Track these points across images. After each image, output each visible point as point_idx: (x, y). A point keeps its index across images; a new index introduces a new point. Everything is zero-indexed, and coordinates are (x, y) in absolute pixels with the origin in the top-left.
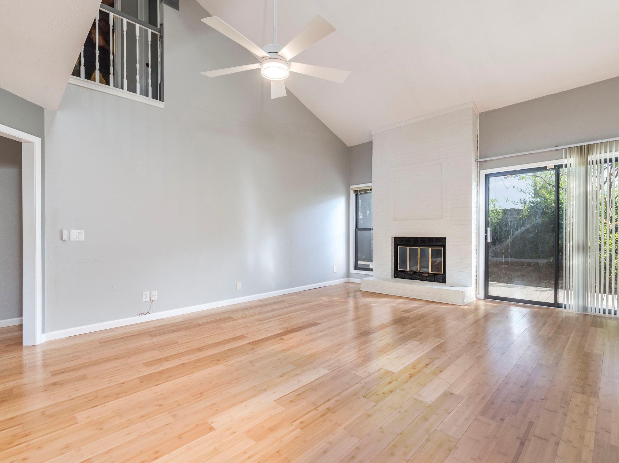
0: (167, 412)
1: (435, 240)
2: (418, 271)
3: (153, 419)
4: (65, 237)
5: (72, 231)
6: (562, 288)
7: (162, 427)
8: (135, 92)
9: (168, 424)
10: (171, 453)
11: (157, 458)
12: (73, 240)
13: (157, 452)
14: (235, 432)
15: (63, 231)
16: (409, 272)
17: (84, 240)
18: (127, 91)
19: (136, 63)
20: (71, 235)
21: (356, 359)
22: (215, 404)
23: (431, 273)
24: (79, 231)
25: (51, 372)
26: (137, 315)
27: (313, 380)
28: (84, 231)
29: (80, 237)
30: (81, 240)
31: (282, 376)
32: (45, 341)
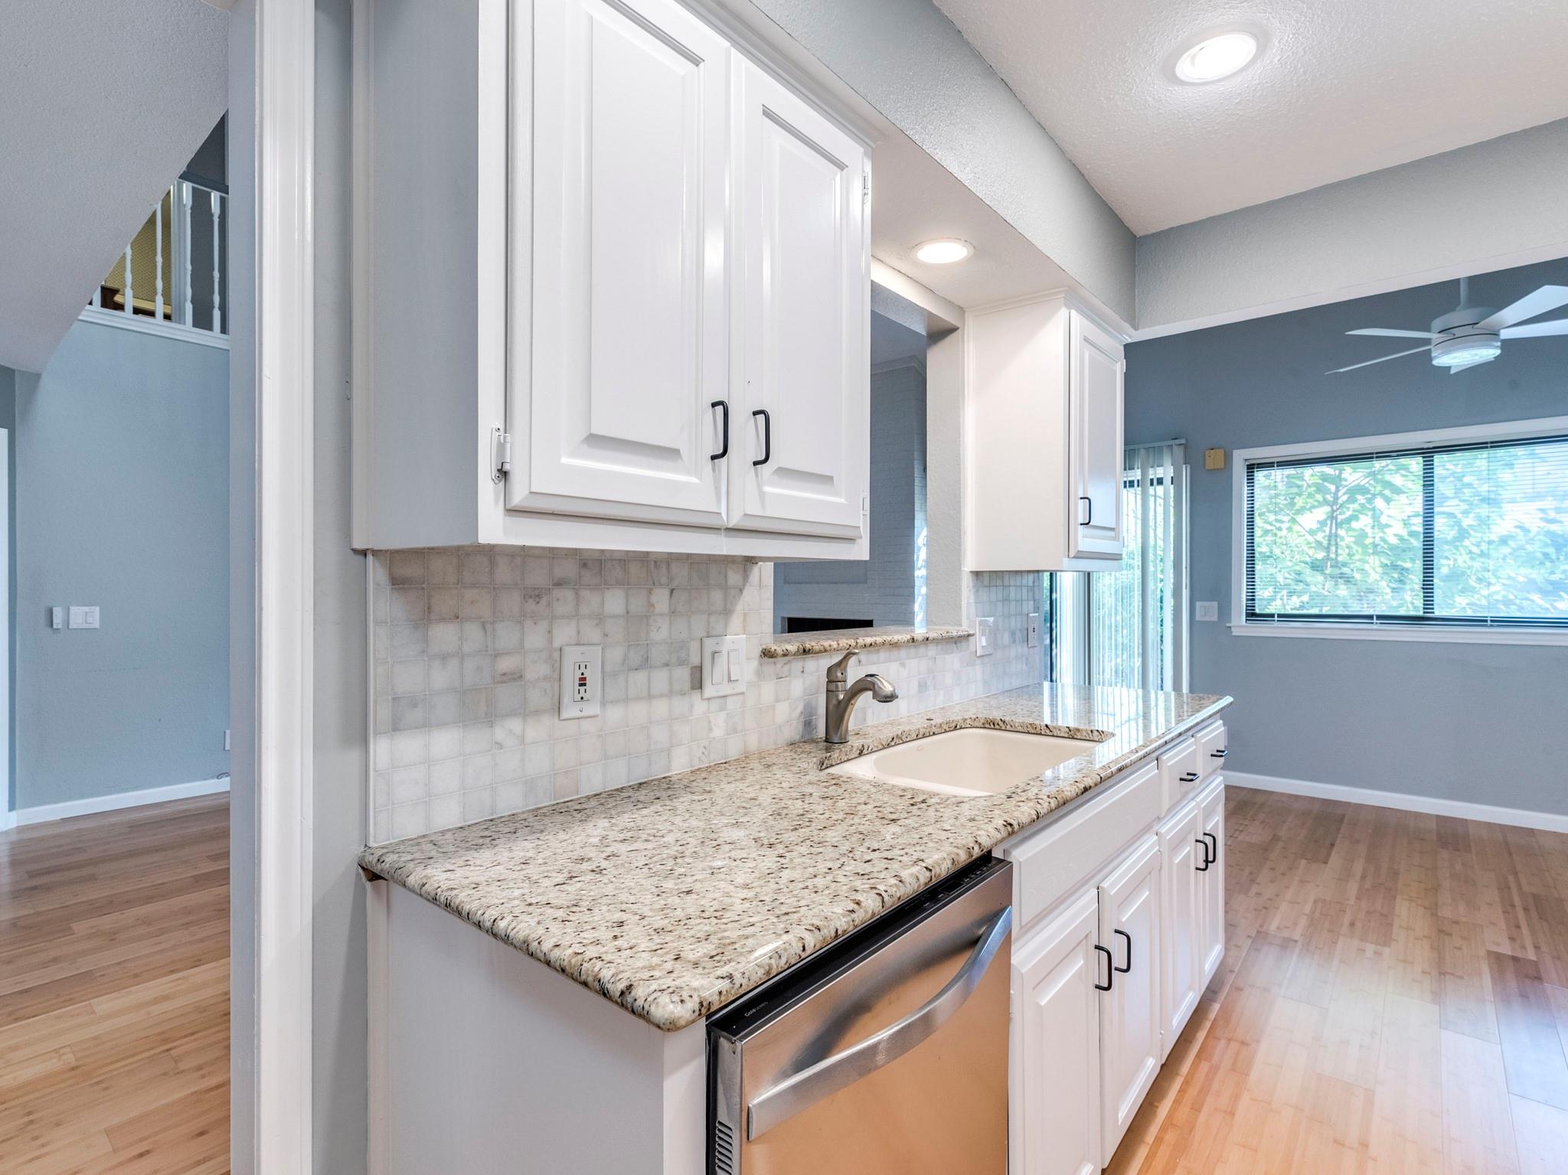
4: (58, 621)
5: (74, 609)
8: (210, 328)
12: (75, 626)
15: (54, 611)
17: (98, 627)
18: (194, 326)
19: (213, 270)
20: (72, 616)
24: (87, 609)
25: (27, 872)
26: (212, 778)
28: (98, 608)
29: (90, 620)
30: (92, 626)
32: (15, 826)
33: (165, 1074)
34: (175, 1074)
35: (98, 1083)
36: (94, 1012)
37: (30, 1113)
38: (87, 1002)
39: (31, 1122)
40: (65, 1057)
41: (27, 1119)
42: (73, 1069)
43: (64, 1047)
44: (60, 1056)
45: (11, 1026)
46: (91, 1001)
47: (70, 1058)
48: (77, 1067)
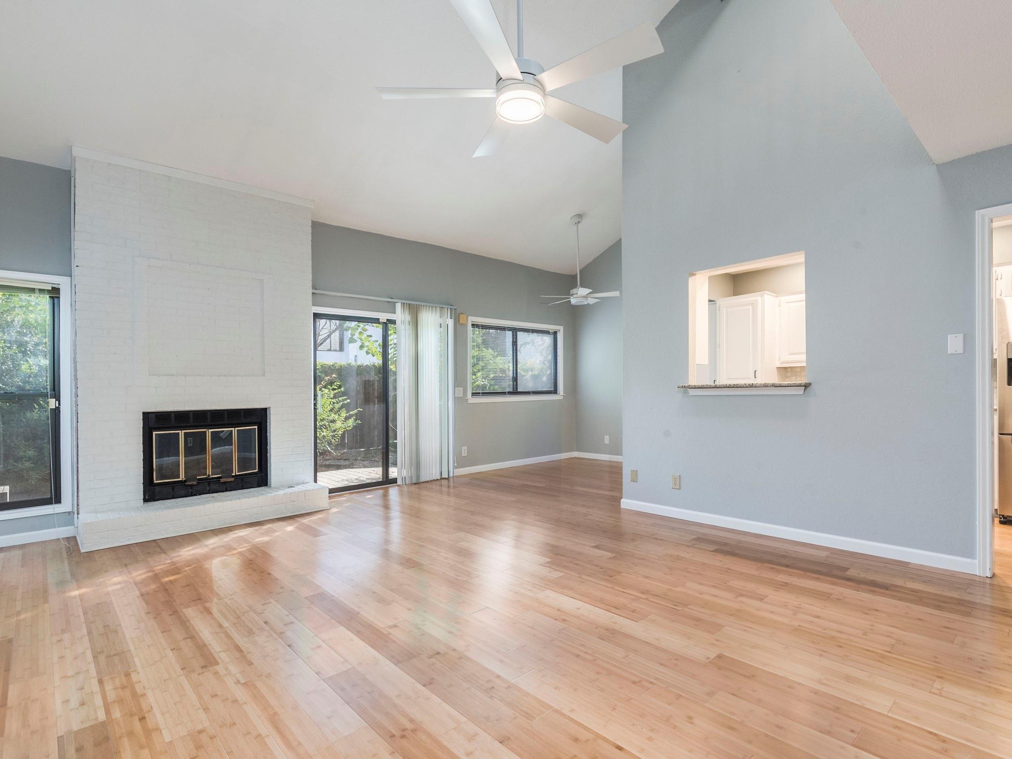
1: (242, 413)
2: (205, 477)
6: (395, 464)
16: (185, 481)
23: (239, 474)
33: (905, 644)
34: (900, 641)
35: (937, 662)
36: (895, 703)
37: (979, 672)
38: (890, 715)
39: (981, 668)
40: (939, 687)
41: (982, 671)
42: (941, 678)
43: (934, 694)
44: (941, 690)
45: (955, 739)
46: (886, 714)
47: (937, 685)
48: (938, 677)
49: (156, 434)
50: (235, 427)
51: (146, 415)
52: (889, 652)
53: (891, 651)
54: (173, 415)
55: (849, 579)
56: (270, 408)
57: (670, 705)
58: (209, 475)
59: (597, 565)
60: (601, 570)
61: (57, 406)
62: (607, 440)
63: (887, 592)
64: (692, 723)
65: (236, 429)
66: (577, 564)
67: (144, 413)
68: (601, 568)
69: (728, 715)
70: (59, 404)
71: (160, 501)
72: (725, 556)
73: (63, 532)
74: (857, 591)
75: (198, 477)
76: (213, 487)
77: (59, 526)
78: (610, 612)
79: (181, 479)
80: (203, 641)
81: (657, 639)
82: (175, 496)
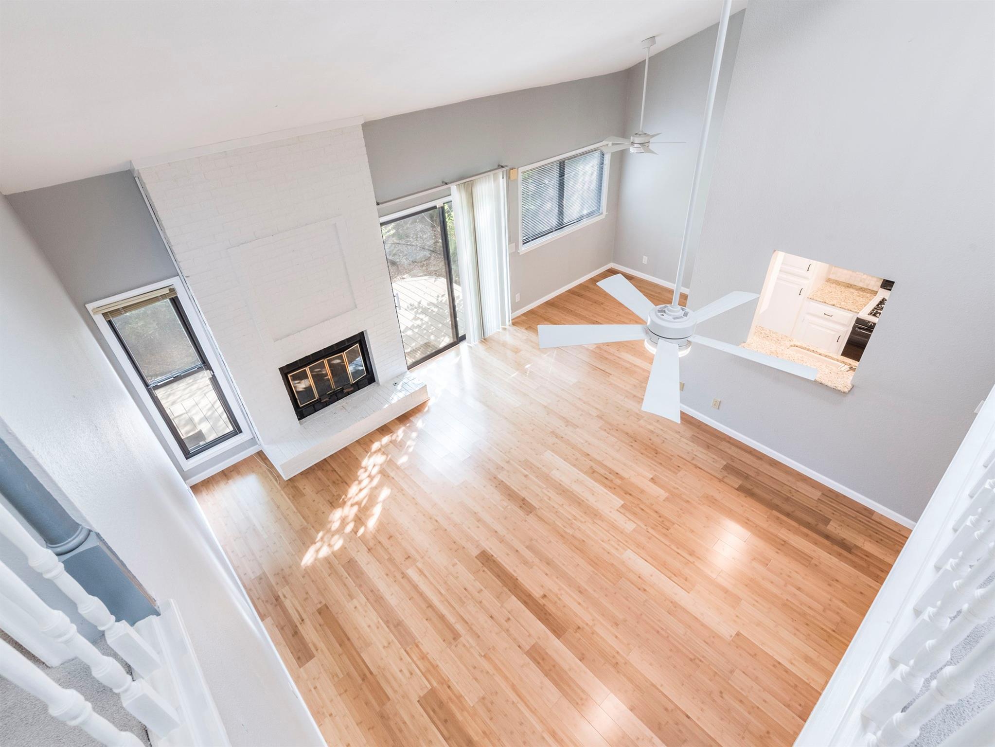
0: (730, 682)
1: (346, 341)
2: (332, 391)
3: (741, 689)
7: (748, 676)
9: (744, 673)
10: (772, 655)
11: (779, 663)
13: (774, 666)
14: (737, 616)
16: (320, 398)
21: (598, 524)
22: (705, 642)
23: (354, 382)
27: (648, 564)
31: (645, 590)
49: (290, 376)
50: (343, 351)
51: (281, 369)
52: (834, 631)
53: (836, 630)
54: (298, 362)
55: (827, 537)
56: (366, 331)
57: (711, 681)
58: (334, 389)
59: (656, 512)
60: (659, 519)
61: (212, 374)
62: (645, 260)
63: (849, 556)
64: (722, 697)
65: (345, 352)
66: (642, 510)
67: (280, 369)
68: (660, 517)
69: (739, 689)
70: (213, 372)
71: (308, 417)
72: (746, 497)
73: (252, 451)
74: (830, 554)
75: (327, 393)
76: (340, 396)
77: (249, 448)
78: (672, 580)
79: (316, 399)
80: (441, 613)
81: (702, 614)
82: (317, 409)
